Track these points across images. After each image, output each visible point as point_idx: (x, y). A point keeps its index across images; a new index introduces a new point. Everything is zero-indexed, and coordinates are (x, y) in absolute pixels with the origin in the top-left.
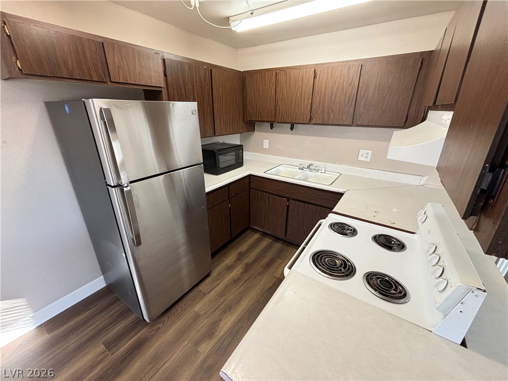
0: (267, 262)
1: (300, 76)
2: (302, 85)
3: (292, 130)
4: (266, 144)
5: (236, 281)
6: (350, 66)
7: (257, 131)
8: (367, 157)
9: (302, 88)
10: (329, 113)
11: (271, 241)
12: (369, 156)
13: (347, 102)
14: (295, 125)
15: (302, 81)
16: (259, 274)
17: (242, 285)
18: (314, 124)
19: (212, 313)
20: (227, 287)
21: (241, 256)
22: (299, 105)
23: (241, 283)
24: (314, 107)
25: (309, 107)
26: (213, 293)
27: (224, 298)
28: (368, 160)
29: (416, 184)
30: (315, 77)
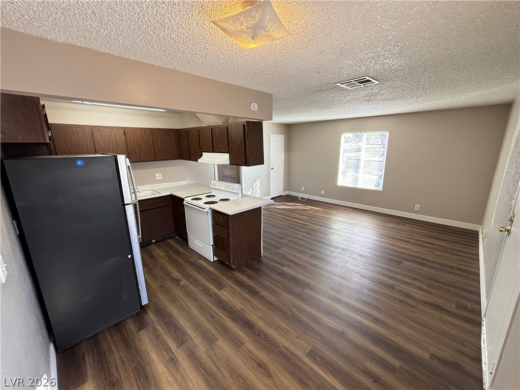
1: (113, 133)
2: (116, 139)
8: (160, 177)
10: (139, 155)
12: (161, 176)
13: (148, 148)
15: (115, 136)
28: (161, 178)
29: (186, 184)
30: (125, 134)
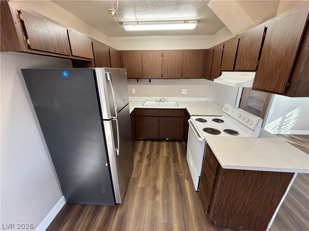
0: (156, 152)
1: (155, 55)
2: (156, 60)
3: (150, 82)
4: (134, 91)
5: (148, 165)
6: (178, 52)
9: (156, 61)
10: (170, 73)
11: (151, 142)
12: (186, 92)
13: (178, 68)
14: (152, 80)
15: (156, 58)
16: (157, 158)
17: (153, 166)
18: (164, 79)
19: (149, 184)
20: (146, 170)
21: (141, 154)
22: (155, 69)
23: (152, 165)
24: (163, 71)
25: (161, 71)
26: (141, 175)
27: (149, 175)
28: (186, 93)
29: (205, 101)
30: (162, 56)
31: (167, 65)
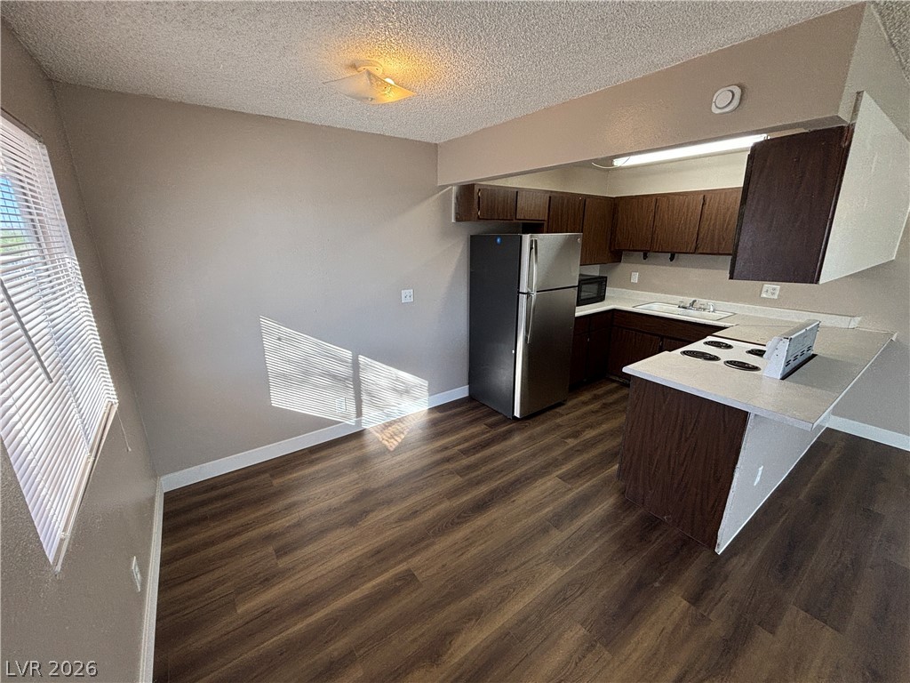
3: (671, 260)
4: (635, 278)
5: (594, 412)
7: (625, 262)
8: (773, 294)
9: (687, 215)
10: (719, 241)
12: (777, 293)
14: (676, 255)
17: (601, 416)
18: (701, 254)
19: (573, 426)
21: (596, 398)
22: (682, 232)
23: (600, 414)
24: (701, 235)
25: (695, 236)
28: (776, 297)
31: (712, 222)
